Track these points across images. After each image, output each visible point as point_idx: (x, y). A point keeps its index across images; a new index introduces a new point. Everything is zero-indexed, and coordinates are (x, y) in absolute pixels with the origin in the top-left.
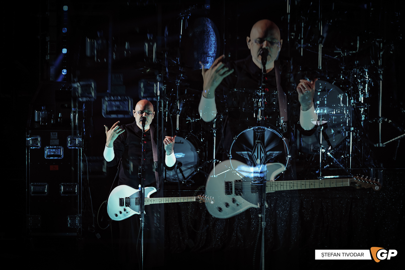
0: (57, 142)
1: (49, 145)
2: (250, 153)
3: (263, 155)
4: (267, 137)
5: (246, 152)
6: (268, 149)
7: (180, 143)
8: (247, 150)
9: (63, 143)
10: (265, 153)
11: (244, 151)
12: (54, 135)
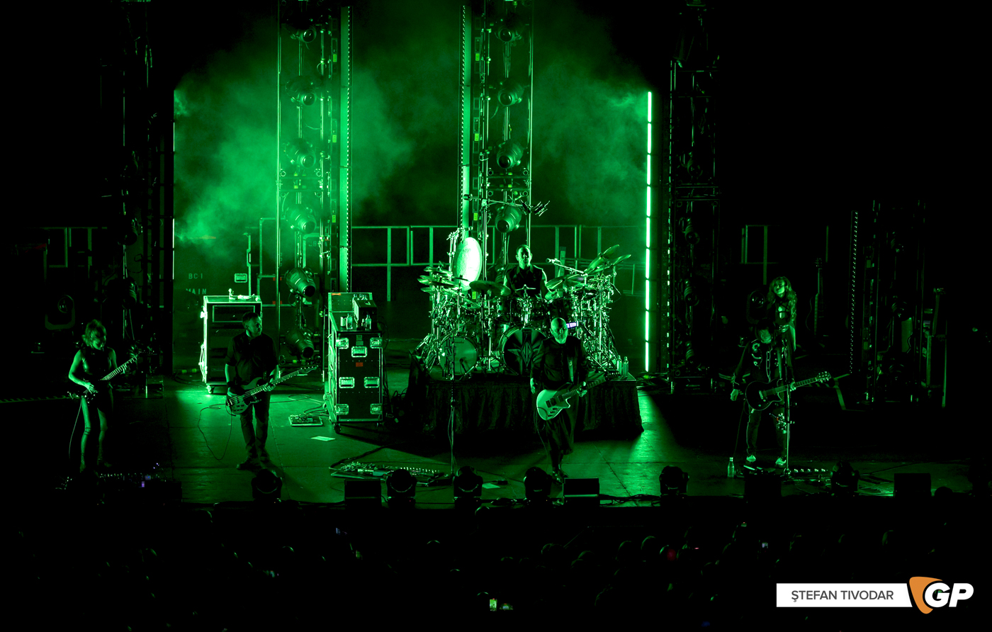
0: (362, 343)
1: (355, 345)
2: (519, 350)
3: (530, 352)
4: (533, 337)
5: (516, 350)
6: (534, 347)
7: (461, 342)
8: (517, 348)
9: (367, 344)
10: (532, 350)
11: (514, 348)
12: (359, 338)
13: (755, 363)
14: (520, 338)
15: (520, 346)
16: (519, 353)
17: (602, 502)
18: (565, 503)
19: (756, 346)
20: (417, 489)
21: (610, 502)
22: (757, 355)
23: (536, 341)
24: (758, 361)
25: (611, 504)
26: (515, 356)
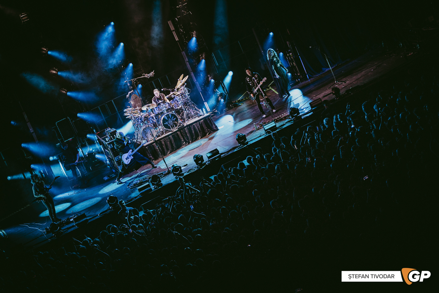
13: (250, 84)
14: (166, 118)
15: (167, 121)
16: (168, 123)
17: (222, 156)
18: (210, 162)
19: (248, 79)
20: (161, 179)
21: (224, 154)
22: (250, 82)
23: (171, 117)
24: (251, 83)
25: (225, 155)
26: (167, 125)
